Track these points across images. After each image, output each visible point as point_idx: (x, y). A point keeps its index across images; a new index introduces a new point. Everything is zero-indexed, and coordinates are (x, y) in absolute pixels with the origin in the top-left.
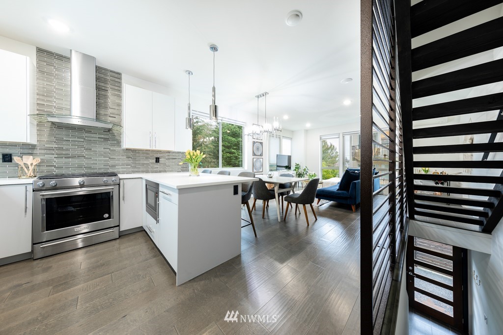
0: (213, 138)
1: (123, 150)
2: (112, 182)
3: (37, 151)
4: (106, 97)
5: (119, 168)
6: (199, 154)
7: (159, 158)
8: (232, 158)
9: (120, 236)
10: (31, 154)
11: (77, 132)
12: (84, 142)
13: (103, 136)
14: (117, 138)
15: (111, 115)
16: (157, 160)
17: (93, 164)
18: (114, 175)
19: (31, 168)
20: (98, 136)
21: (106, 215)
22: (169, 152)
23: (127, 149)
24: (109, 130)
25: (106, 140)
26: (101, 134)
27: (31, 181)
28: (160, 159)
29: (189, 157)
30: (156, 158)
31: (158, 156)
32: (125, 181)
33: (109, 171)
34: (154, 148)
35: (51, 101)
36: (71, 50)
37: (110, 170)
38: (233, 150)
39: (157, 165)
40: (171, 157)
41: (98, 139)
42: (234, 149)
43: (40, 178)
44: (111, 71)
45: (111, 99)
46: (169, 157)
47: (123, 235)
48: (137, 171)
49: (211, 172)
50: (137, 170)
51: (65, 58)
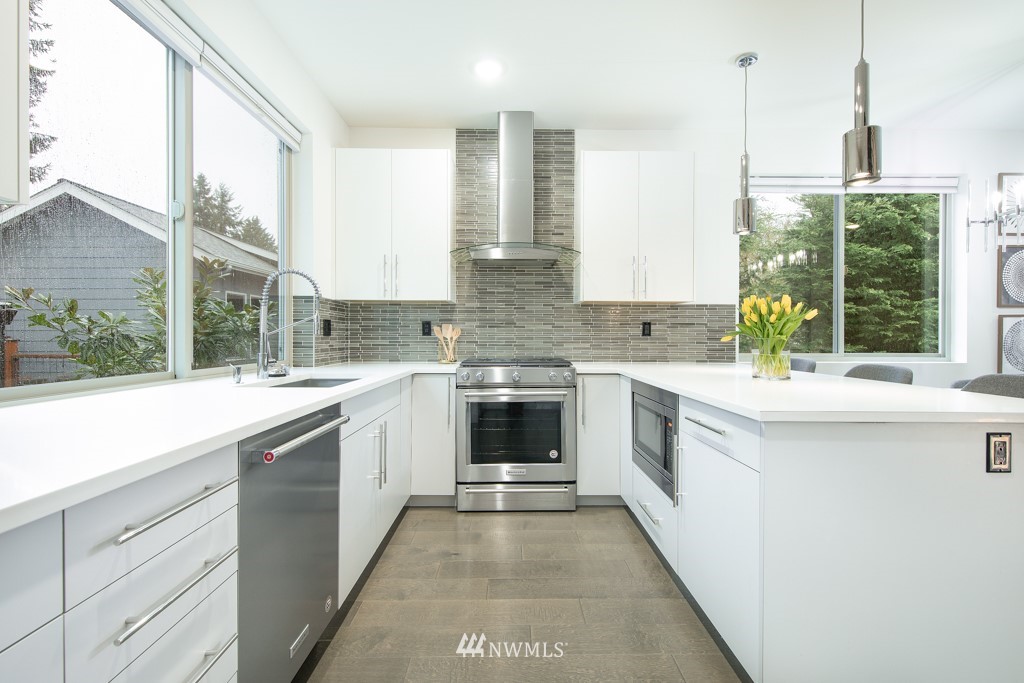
0: (801, 254)
1: (577, 306)
2: (562, 381)
3: (457, 316)
4: (547, 191)
5: (568, 349)
6: (788, 310)
7: (649, 324)
8: (864, 318)
9: (577, 507)
10: (449, 321)
11: (505, 275)
12: (513, 293)
13: (541, 279)
14: (566, 279)
15: (556, 231)
16: (647, 329)
17: (526, 338)
18: (567, 364)
19: (451, 346)
20: (534, 279)
21: (554, 454)
22: (674, 306)
23: (586, 305)
24: (553, 263)
25: (548, 285)
26: (540, 275)
27: (453, 368)
28: (653, 327)
29: (755, 318)
30: (644, 324)
31: (648, 318)
32: (587, 378)
33: (552, 355)
34: (642, 299)
35: (471, 223)
36: (499, 113)
37: (556, 353)
38: (872, 291)
39: (646, 343)
40: (679, 320)
41: (533, 287)
42: (875, 286)
43: (464, 365)
44: (558, 132)
45: (556, 193)
46: (674, 321)
47: (582, 506)
48: (602, 357)
49: (812, 368)
50: (603, 353)
51: (489, 133)
